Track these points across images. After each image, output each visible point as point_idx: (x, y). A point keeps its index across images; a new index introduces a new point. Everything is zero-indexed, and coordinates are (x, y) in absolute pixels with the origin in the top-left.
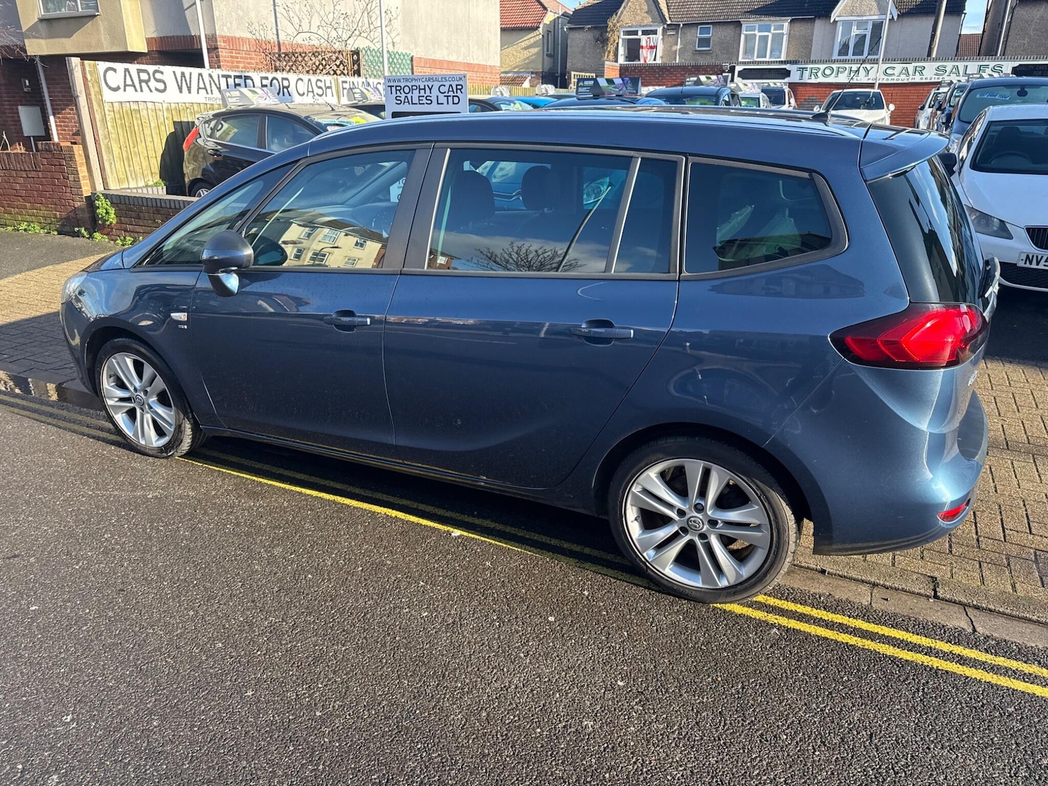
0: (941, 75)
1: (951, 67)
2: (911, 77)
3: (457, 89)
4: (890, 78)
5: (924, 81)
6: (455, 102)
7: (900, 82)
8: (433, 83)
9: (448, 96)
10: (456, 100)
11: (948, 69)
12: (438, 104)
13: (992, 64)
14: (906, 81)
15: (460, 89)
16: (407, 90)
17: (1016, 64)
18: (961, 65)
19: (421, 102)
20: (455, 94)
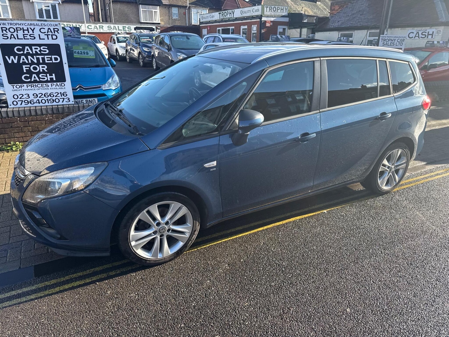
0: (110, 30)
1: (113, 27)
2: (99, 30)
3: (54, 31)
4: (91, 30)
5: (104, 32)
6: (53, 38)
7: (95, 32)
8: (34, 27)
9: (48, 35)
10: (54, 37)
11: (112, 27)
12: (40, 39)
13: (127, 26)
14: (97, 32)
15: (57, 31)
16: (12, 30)
17: (135, 26)
18: (116, 26)
19: (25, 38)
20: (53, 34)
